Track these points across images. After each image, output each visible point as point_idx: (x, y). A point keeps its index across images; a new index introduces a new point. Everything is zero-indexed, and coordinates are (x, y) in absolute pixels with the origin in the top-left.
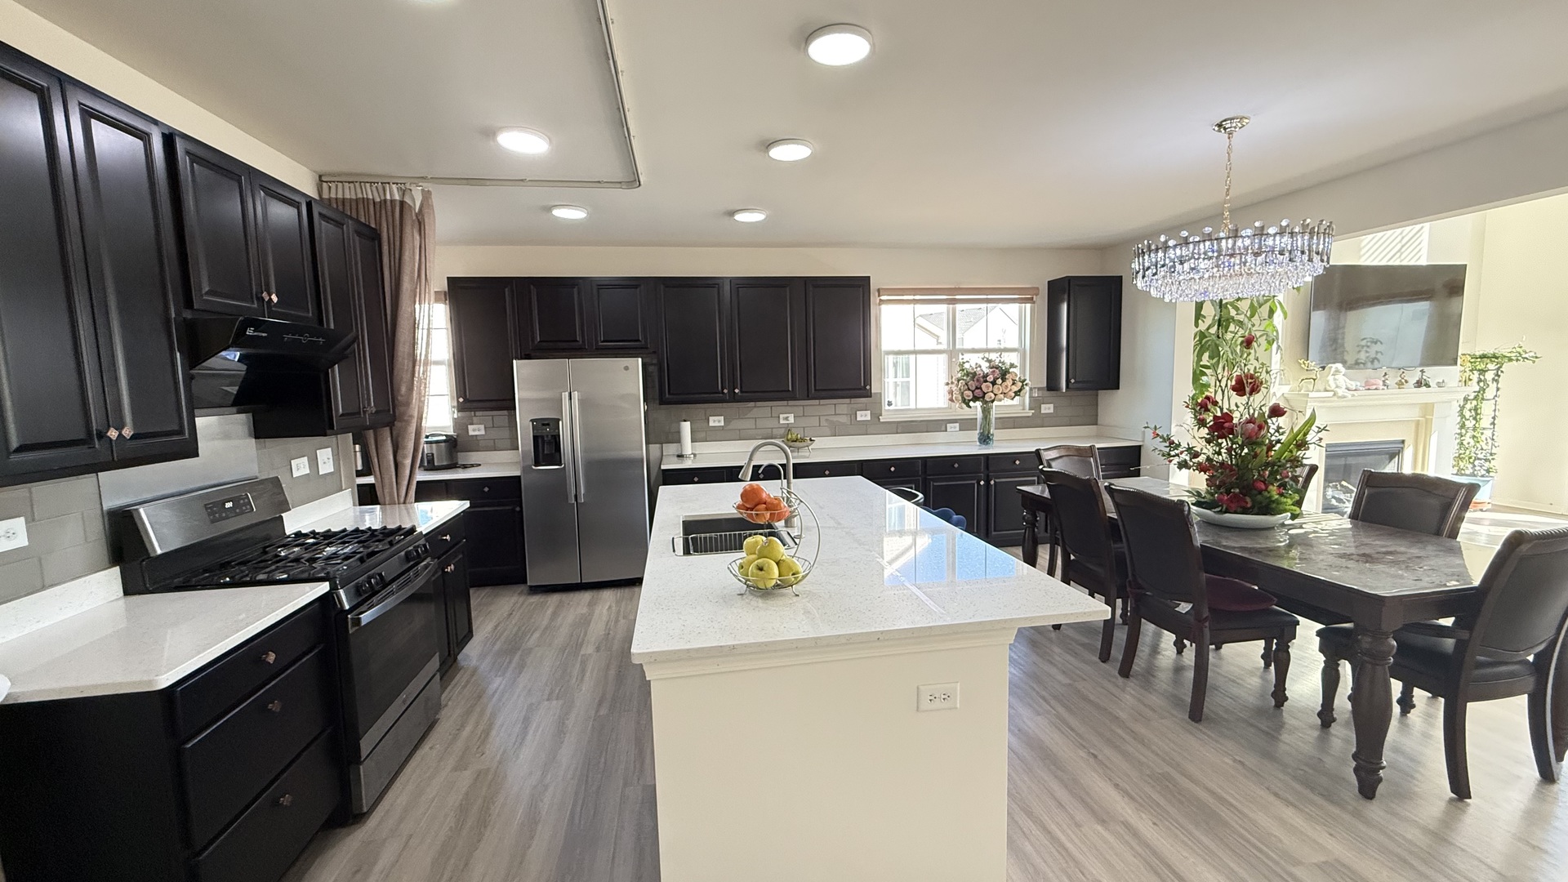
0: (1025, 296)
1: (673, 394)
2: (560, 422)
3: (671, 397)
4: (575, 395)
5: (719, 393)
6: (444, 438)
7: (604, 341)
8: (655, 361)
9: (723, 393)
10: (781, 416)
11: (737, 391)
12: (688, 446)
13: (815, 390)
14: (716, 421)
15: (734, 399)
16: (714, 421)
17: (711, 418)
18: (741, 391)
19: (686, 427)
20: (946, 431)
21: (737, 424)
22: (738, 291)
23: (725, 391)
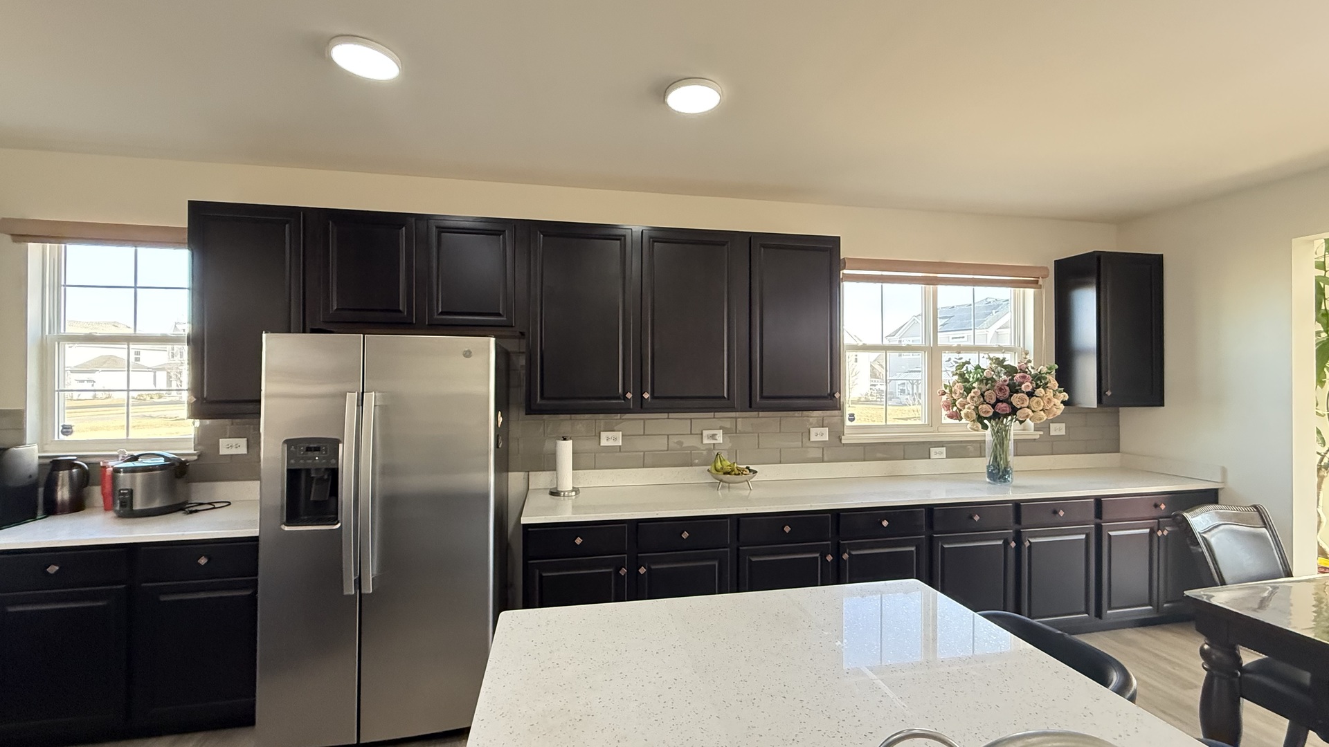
0: (1022, 278)
1: (549, 399)
2: (341, 445)
3: (544, 402)
4: (370, 398)
5: (618, 398)
6: (161, 461)
7: (442, 313)
8: (523, 349)
9: (625, 398)
10: (705, 433)
11: (646, 396)
12: (567, 477)
13: (762, 397)
14: (611, 439)
15: (641, 407)
16: (608, 439)
17: (603, 435)
18: (653, 396)
19: (566, 449)
20: (930, 458)
21: (643, 444)
22: (653, 245)
23: (629, 395)
